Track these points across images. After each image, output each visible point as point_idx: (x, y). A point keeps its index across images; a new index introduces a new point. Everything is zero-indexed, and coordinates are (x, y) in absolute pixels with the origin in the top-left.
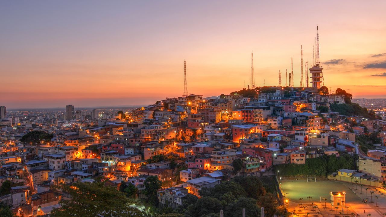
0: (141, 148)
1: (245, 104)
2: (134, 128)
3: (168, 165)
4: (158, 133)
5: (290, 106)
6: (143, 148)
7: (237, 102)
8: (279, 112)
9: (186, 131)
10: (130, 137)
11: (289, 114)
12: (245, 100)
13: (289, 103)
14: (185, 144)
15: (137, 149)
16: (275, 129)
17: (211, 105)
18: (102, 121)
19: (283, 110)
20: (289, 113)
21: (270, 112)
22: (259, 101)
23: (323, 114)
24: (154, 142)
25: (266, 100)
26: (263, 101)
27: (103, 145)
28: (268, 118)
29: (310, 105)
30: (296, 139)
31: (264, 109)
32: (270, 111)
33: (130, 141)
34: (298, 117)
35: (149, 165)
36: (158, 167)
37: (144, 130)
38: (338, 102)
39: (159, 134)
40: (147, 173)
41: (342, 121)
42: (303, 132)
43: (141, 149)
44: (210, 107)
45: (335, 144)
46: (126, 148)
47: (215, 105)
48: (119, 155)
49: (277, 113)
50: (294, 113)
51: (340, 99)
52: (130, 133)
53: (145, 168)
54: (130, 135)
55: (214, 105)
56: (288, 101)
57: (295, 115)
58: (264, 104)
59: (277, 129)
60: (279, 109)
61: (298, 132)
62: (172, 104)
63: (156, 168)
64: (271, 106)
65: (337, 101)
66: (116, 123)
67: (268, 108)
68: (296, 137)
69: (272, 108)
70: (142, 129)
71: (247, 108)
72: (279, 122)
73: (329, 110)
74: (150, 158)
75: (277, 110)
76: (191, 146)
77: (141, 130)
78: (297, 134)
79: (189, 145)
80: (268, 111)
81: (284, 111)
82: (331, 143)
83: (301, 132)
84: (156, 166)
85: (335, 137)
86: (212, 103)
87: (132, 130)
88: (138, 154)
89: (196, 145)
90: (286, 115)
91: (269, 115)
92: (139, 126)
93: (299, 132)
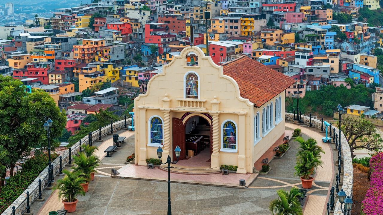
0: (73, 73)
1: (230, 10)
2: (62, 43)
3: (114, 99)
4: (100, 51)
5: (294, 14)
6: (77, 74)
7: (218, 5)
8: (279, 22)
9: (142, 48)
10: (57, 57)
11: (291, 26)
12: (229, 2)
13: (294, 8)
14: (140, 68)
15: (67, 75)
16: (271, 48)
17: (179, 10)
18: (5, 30)
19: (285, 20)
20: (293, 25)
21: (265, 22)
22: (250, 4)
23: (341, 27)
24: (93, 66)
25: (261, 3)
26: (256, 5)
27: (14, 70)
28: (262, 31)
29: (324, 12)
30: (296, 63)
31: (256, 17)
32: (265, 20)
33: (57, 63)
34: (303, 30)
35: (87, 100)
36: (100, 101)
37: (77, 46)
38: (370, 6)
39: (100, 53)
40: (85, 111)
41: (371, 35)
42: (306, 53)
43: (73, 76)
44: (178, 12)
45: (348, 70)
46: (50, 73)
47: (185, 10)
48: (39, 84)
49: (276, 23)
50: (299, 24)
51: (373, 2)
52: (56, 51)
53: (81, 103)
54: (56, 54)
55: (183, 10)
56: (293, 6)
57: (301, 27)
58: (257, 10)
59: (273, 48)
60: (278, 18)
61: (299, 54)
62: (120, 6)
63: (97, 103)
64: (267, 14)
65: (368, 4)
66: (32, 34)
67: (263, 17)
68: (297, 60)
69: (268, 16)
70: (74, 44)
71: (232, 15)
72: (277, 37)
73: (353, 20)
74: (88, 88)
75: (276, 20)
76: (149, 71)
77: (74, 46)
78: (298, 57)
79: (145, 70)
80: (263, 20)
81: (285, 22)
82: (343, 69)
83: (303, 54)
84: (97, 101)
85: (350, 61)
86: (180, 5)
87: (60, 46)
88: (69, 83)
89: (156, 69)
90: (287, 27)
91: (263, 27)
92: (70, 40)
93: (301, 54)
